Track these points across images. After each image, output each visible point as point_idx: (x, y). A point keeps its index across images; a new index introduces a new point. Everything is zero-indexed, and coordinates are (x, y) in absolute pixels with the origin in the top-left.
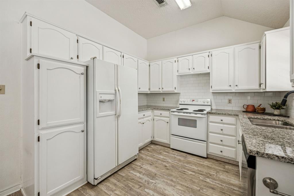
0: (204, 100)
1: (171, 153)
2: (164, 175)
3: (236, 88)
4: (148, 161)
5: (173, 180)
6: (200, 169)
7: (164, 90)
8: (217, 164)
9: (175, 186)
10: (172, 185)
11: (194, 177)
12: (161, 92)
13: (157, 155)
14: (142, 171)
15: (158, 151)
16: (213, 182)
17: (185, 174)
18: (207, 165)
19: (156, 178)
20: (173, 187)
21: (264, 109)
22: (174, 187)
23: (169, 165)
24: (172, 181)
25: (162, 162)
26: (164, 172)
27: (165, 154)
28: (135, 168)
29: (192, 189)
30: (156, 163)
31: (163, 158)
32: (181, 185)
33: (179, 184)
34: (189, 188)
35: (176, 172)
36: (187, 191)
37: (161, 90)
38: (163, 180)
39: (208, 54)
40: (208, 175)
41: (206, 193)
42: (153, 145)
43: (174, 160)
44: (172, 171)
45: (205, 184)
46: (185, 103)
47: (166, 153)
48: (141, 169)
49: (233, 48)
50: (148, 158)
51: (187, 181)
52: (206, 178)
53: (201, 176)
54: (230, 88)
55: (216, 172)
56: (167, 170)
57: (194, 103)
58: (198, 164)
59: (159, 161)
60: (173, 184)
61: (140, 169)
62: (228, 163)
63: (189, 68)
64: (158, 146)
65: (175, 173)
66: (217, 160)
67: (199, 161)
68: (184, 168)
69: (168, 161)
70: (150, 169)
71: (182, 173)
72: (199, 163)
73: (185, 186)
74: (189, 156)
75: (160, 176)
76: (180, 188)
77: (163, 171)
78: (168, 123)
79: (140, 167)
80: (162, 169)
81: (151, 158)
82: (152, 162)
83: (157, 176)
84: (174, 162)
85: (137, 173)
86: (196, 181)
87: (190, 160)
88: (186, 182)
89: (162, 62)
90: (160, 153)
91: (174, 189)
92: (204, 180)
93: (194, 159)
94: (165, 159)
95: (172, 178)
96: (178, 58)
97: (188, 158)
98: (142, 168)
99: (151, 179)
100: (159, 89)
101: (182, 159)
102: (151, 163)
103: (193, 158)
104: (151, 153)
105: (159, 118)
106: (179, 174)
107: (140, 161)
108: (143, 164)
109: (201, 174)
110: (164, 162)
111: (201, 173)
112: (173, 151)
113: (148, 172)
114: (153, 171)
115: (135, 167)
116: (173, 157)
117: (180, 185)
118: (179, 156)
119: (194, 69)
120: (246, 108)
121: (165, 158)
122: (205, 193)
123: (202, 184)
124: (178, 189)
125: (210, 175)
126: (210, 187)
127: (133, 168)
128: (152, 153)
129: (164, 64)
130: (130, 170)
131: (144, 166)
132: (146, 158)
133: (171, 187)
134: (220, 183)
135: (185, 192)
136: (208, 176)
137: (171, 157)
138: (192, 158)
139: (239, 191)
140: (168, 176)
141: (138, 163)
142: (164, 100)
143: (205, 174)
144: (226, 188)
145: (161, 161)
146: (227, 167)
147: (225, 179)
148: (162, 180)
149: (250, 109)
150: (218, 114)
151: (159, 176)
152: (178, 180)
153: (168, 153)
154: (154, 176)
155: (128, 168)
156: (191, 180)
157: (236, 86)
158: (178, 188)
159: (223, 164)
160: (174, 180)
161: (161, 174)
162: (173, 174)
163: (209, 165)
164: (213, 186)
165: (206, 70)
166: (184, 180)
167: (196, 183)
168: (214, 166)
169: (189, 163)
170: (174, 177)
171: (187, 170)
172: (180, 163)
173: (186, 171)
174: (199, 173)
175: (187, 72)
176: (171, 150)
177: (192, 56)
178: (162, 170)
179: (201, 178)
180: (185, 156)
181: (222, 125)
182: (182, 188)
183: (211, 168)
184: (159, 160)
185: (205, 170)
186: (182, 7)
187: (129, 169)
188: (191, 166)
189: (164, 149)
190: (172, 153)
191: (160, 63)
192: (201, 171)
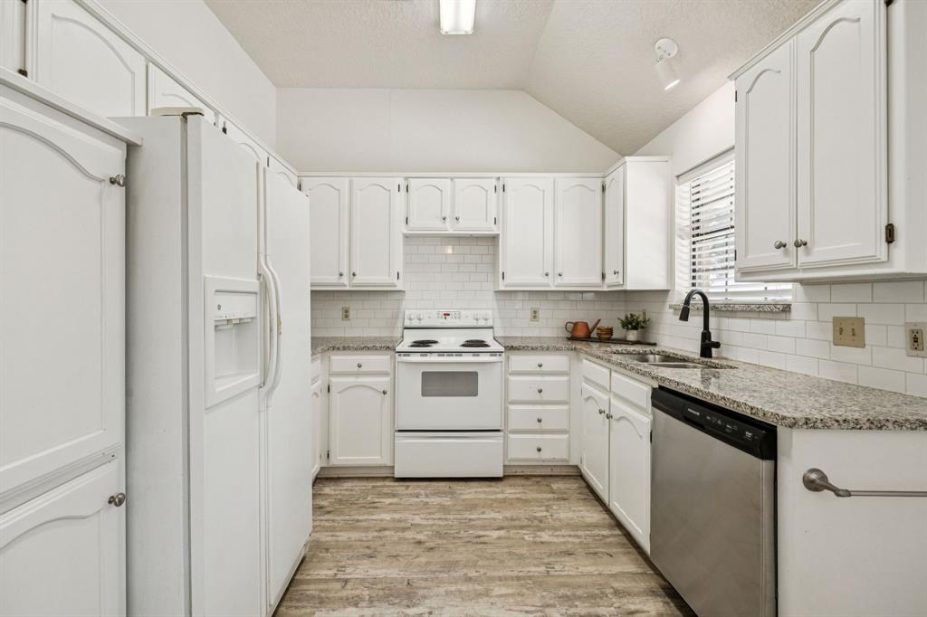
0: (476, 311)
1: (405, 492)
2: (434, 572)
3: (559, 281)
4: (350, 547)
5: (470, 575)
6: (508, 515)
7: (357, 280)
8: (532, 488)
9: (487, 590)
10: (479, 595)
11: (510, 542)
12: (348, 288)
13: (366, 517)
14: (357, 592)
15: (361, 501)
16: (557, 536)
17: (485, 543)
18: (514, 496)
19: (421, 592)
20: (486, 599)
21: (610, 331)
22: (487, 595)
23: (426, 533)
24: (469, 579)
25: (400, 534)
26: (428, 563)
27: (391, 504)
28: (323, 595)
29: (530, 578)
30: (384, 545)
31: (393, 520)
32: (500, 579)
33: (492, 579)
34: (524, 578)
35: (460, 550)
36: (525, 591)
37: (345, 280)
38: (444, 589)
39: (494, 182)
40: (536, 523)
41: (566, 573)
42: (327, 484)
43: (430, 514)
44: (448, 550)
45: (544, 549)
46: (423, 324)
47: (390, 501)
48: (348, 586)
49: (552, 180)
50: (343, 536)
51: (503, 561)
52: (539, 533)
53: (524, 532)
54: (544, 280)
55: (543, 508)
56: (431, 554)
57: (450, 322)
58: (495, 500)
59: (387, 533)
60: (478, 587)
61: (343, 587)
62: (551, 476)
63: (444, 215)
64: (348, 485)
65: (461, 553)
66: (527, 477)
67: (490, 493)
68: (472, 527)
69: (414, 522)
70: (379, 572)
71: (477, 543)
72: (494, 497)
73: (512, 578)
74: (459, 488)
75: (426, 580)
76: (504, 591)
77: (423, 560)
78: (384, 393)
79: (339, 580)
80: (417, 557)
81: (355, 535)
82: (368, 547)
83: (417, 588)
84: (434, 519)
85: (345, 607)
86: (523, 550)
87: (468, 497)
88: (505, 567)
89: (351, 182)
90: (373, 507)
91: (492, 604)
92: (538, 540)
93: (476, 492)
94: (399, 521)
95: (465, 571)
96: (406, 178)
97: (461, 494)
98: (346, 581)
99: (408, 606)
100: (341, 275)
101: (446, 501)
102: (368, 552)
103: (473, 491)
104: (342, 517)
105: (352, 380)
106: (474, 551)
107: (322, 560)
108: (342, 569)
109: (522, 527)
110: (404, 529)
111: (517, 523)
112: (408, 487)
113: (380, 586)
114: (395, 576)
115: (322, 591)
116: (417, 504)
117: (498, 583)
118: (433, 495)
119: (457, 219)
120: (570, 330)
121: (397, 516)
122: (562, 573)
123: (541, 554)
124: (502, 595)
125: (541, 521)
126: (561, 552)
127: (313, 597)
128: (342, 513)
129: (361, 190)
130: (308, 611)
131: (348, 570)
132: (334, 538)
133: (480, 600)
134: (572, 533)
135: (522, 595)
136: (538, 525)
137: (413, 508)
138: (469, 491)
139: (615, 536)
140: (449, 571)
141: (322, 568)
142: (347, 317)
143: (525, 523)
144: (590, 540)
145: (393, 533)
146: (555, 486)
147: (571, 519)
148: (442, 590)
149: (581, 333)
150: (532, 349)
151: (424, 584)
152: (482, 571)
153: (394, 496)
154: (409, 590)
155: (296, 607)
156: (510, 553)
157: (560, 275)
158: (498, 593)
159: (544, 482)
160: (472, 574)
161: (424, 572)
162: (458, 557)
163: (518, 496)
164: (563, 548)
165: (488, 228)
166: (497, 561)
167: (527, 558)
168: (530, 495)
169: (471, 506)
170: (465, 566)
171: (481, 530)
172: (451, 517)
173: (481, 533)
174: (515, 527)
175: (436, 226)
176: (397, 484)
177: (452, 179)
178: (418, 559)
179: (526, 537)
180: (447, 489)
181: (538, 378)
182: (508, 586)
183: (526, 501)
184: (385, 529)
185: (522, 513)
186: (447, 25)
187: (303, 611)
188: (483, 513)
189: (373, 487)
190: (408, 492)
191: (343, 183)
192: (515, 520)
